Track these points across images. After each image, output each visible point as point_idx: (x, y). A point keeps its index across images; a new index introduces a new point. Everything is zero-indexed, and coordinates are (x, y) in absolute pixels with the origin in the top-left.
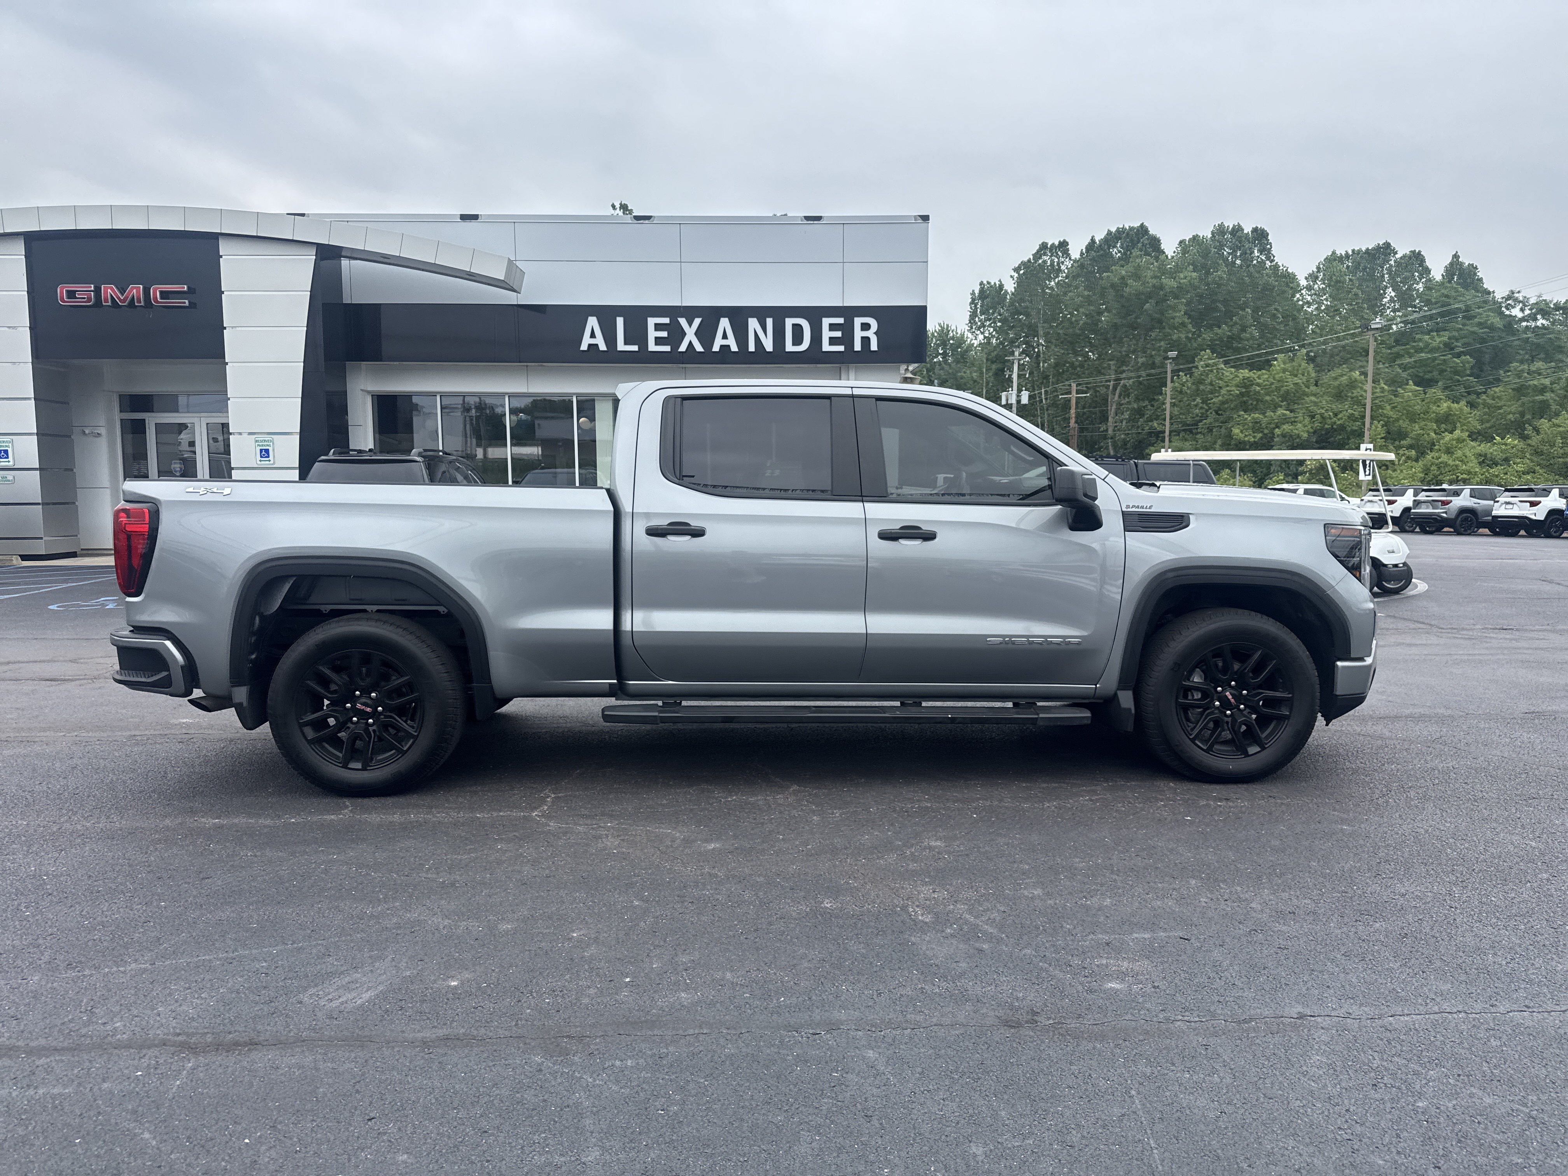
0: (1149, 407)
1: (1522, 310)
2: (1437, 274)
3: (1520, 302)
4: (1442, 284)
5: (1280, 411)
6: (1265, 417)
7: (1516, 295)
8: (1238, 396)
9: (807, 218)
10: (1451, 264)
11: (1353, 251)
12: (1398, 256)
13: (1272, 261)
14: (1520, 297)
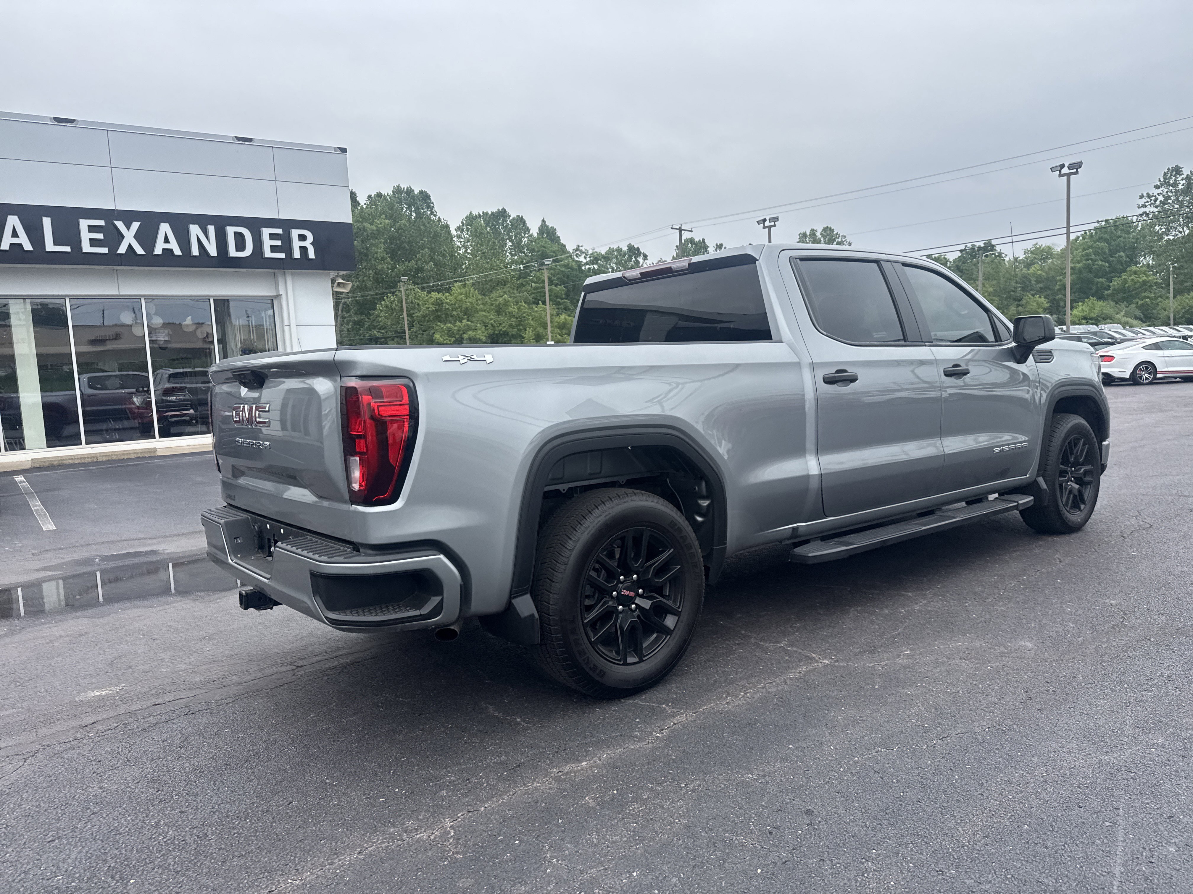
0: (367, 320)
1: (585, 258)
2: (534, 231)
3: (583, 253)
4: (538, 239)
5: (465, 322)
6: (455, 326)
7: (581, 248)
8: (433, 311)
9: (238, 139)
10: (542, 226)
11: (483, 213)
12: (511, 218)
13: (436, 216)
14: (583, 249)
